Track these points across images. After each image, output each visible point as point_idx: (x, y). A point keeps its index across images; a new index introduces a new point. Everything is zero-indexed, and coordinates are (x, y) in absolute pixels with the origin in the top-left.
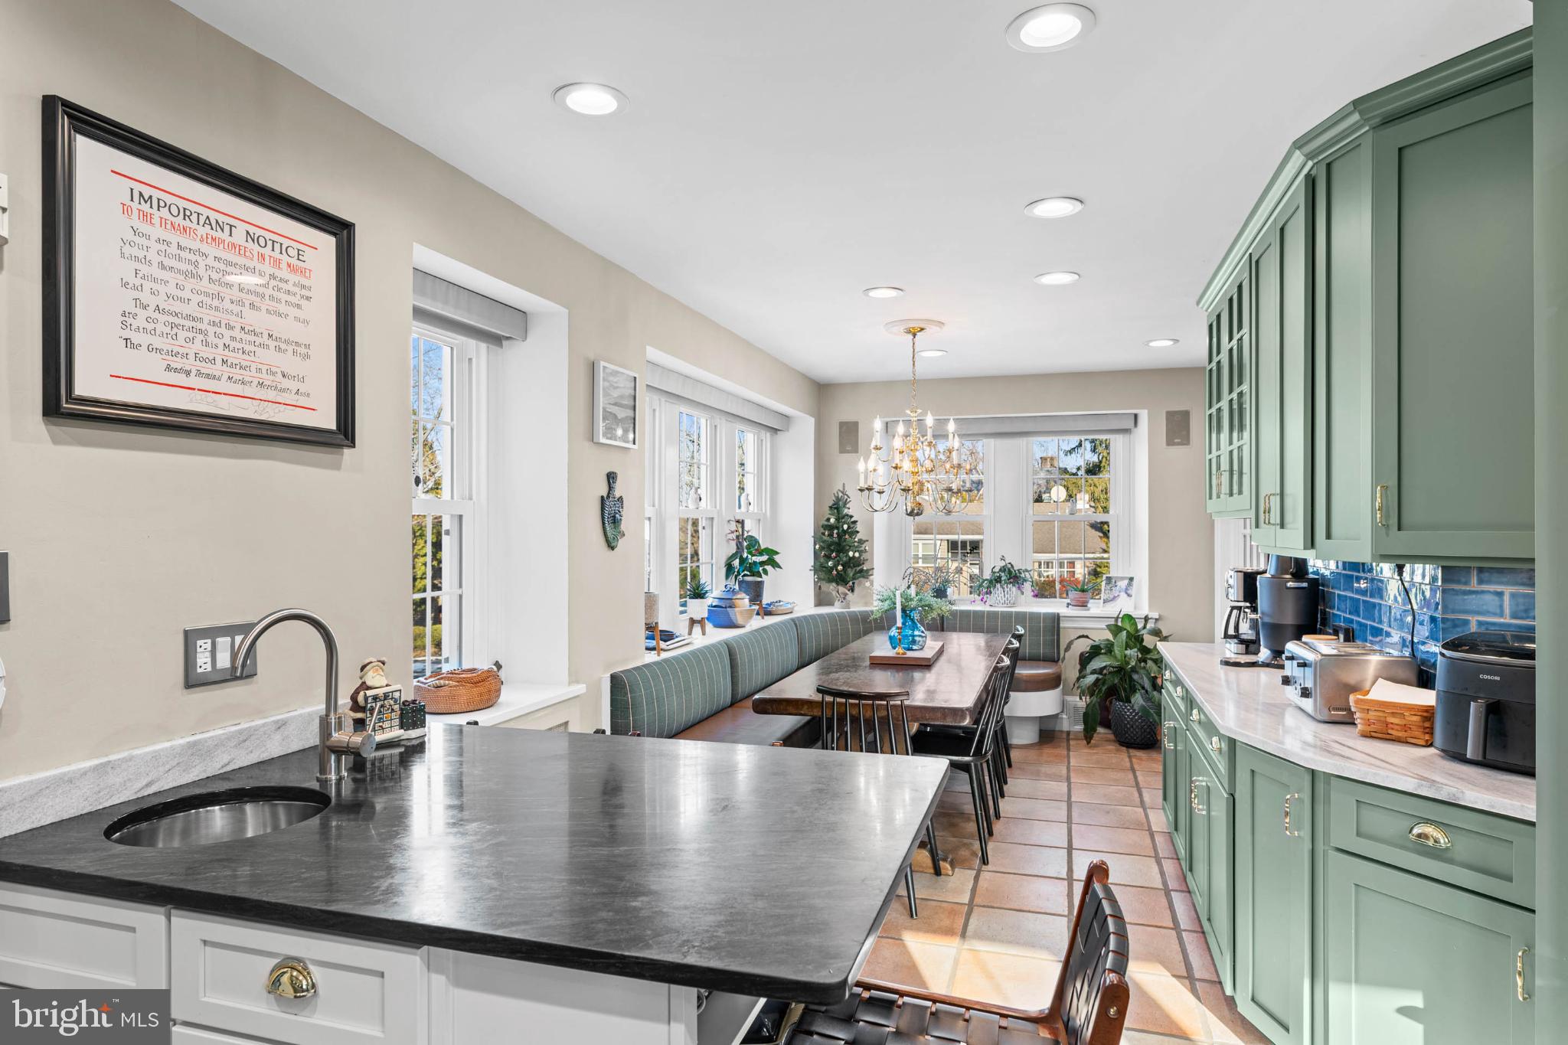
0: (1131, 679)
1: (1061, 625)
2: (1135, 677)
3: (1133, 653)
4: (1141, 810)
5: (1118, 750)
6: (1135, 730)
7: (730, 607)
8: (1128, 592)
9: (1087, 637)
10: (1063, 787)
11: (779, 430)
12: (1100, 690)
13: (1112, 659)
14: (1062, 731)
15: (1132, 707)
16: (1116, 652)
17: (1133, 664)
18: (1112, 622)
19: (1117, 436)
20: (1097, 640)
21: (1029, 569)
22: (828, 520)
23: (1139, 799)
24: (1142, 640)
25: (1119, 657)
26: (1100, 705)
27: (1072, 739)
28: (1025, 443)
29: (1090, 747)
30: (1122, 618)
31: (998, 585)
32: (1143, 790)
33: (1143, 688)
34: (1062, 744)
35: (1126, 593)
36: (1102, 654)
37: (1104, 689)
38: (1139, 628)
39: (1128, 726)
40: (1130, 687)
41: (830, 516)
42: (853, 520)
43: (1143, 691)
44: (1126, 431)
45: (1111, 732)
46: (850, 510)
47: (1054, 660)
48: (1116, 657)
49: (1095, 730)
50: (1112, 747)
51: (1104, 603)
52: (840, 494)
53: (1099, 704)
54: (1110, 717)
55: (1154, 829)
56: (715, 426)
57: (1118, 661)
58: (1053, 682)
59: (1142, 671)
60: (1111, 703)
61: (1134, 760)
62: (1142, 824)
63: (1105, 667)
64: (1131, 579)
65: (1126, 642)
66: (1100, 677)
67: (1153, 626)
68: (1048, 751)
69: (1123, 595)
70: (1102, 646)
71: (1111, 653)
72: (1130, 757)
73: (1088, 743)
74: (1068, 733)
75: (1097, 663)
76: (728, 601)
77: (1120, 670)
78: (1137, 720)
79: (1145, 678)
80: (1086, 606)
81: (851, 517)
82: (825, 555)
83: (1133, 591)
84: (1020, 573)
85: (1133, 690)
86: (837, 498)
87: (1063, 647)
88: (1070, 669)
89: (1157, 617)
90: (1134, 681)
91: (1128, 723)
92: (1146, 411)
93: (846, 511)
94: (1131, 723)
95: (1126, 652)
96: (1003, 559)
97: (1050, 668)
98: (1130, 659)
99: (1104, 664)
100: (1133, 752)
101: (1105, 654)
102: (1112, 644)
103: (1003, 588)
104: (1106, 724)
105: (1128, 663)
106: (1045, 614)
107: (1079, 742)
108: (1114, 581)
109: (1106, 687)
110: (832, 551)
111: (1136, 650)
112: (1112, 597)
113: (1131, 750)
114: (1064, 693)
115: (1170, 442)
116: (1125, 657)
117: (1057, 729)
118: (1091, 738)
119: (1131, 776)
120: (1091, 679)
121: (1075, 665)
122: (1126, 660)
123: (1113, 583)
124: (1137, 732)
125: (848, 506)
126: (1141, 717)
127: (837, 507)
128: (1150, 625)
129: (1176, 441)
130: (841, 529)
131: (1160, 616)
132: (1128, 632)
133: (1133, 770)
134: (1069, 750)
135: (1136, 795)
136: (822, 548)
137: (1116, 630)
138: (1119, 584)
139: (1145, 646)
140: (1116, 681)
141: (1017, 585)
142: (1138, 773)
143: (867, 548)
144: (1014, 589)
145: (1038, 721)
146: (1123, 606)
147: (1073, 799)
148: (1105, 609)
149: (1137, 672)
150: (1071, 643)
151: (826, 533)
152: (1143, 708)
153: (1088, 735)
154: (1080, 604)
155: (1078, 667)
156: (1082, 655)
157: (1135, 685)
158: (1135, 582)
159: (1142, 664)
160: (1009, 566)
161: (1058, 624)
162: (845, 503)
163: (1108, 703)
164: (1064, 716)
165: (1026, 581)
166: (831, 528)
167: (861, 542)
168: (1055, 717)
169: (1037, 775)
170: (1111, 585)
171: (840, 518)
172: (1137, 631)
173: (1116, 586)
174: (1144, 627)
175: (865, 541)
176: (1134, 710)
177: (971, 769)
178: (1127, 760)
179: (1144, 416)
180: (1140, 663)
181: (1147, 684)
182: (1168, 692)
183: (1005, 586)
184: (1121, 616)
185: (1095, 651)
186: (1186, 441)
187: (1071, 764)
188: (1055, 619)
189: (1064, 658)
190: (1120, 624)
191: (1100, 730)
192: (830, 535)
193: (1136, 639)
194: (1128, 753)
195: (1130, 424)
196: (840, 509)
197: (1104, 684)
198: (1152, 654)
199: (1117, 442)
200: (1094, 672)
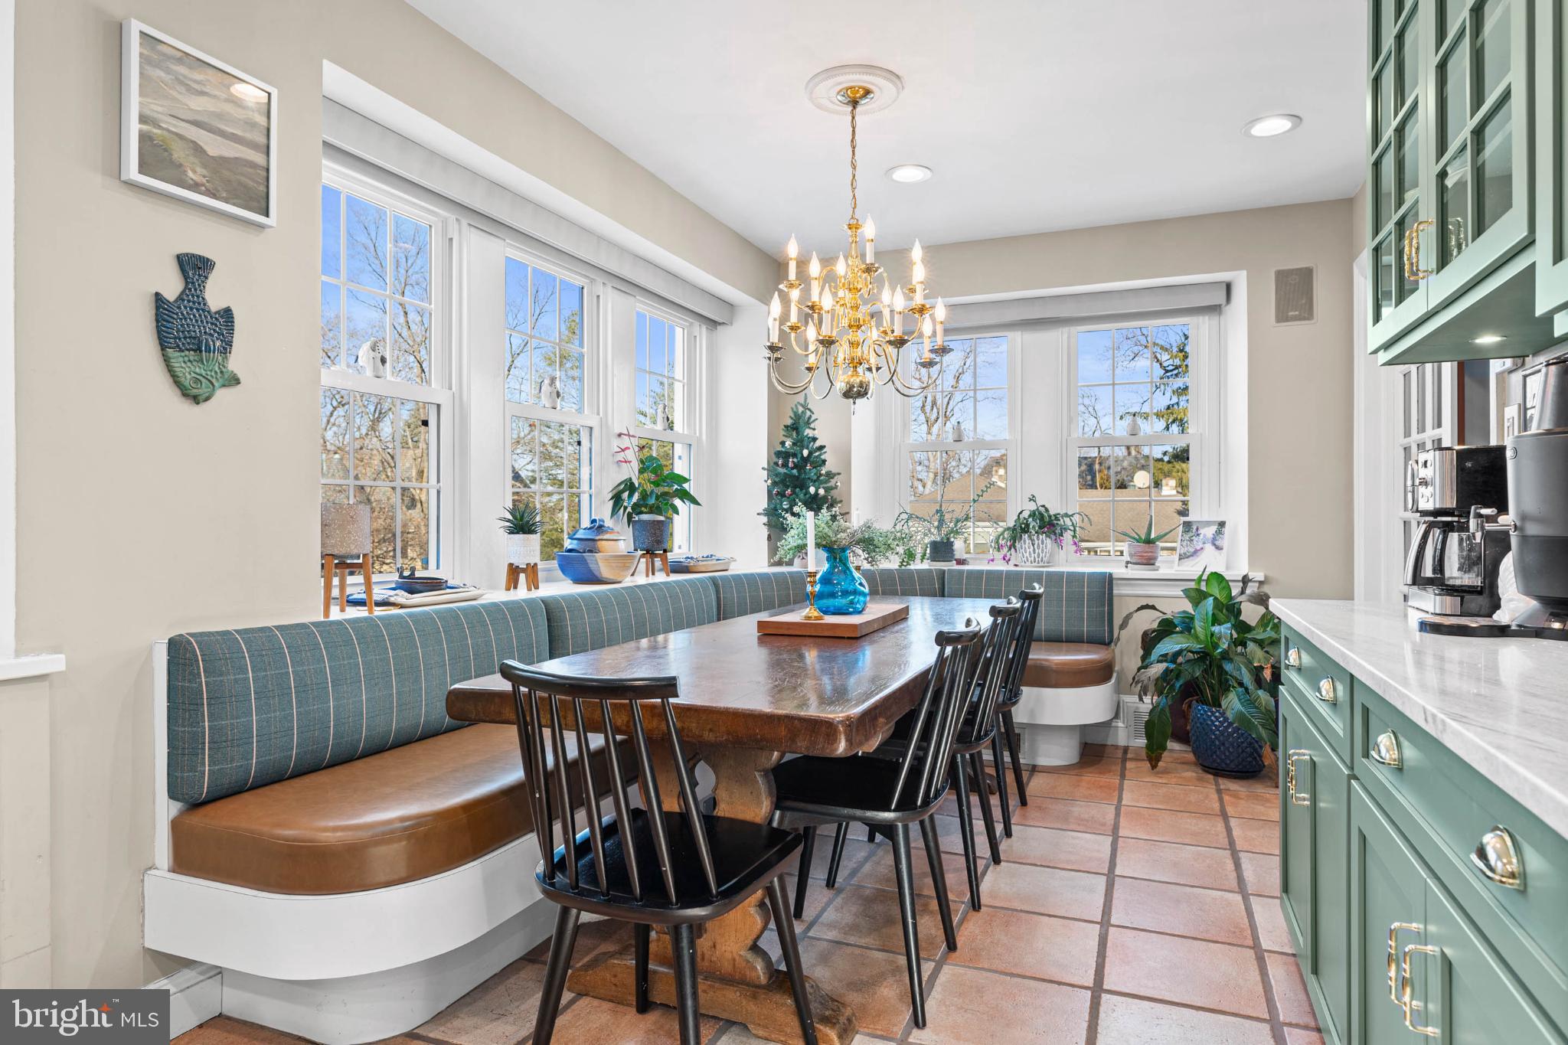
0: (1220, 668)
1: (1115, 592)
2: (1228, 667)
3: (1224, 630)
4: (1238, 898)
5: (1200, 779)
6: (1228, 749)
7: (590, 551)
8: (1217, 543)
9: (1153, 607)
10: (1102, 845)
11: (720, 324)
12: (1173, 686)
13: (1191, 639)
14: (1116, 747)
15: (1223, 714)
16: (1199, 629)
17: (1225, 646)
18: (1193, 585)
19: (1201, 318)
20: (1169, 612)
21: (1070, 513)
22: (783, 443)
23: (1234, 874)
24: (1239, 612)
25: (1202, 637)
26: (1170, 709)
27: (1131, 759)
28: (1065, 336)
29: (1158, 773)
30: (1207, 581)
31: (1026, 536)
32: (1241, 855)
33: (1241, 684)
34: (1114, 768)
35: (1214, 545)
36: (1177, 633)
37: (1178, 685)
38: (1233, 595)
39: (1217, 743)
40: (1220, 682)
41: (784, 439)
42: (818, 444)
43: (1240, 690)
44: (1215, 309)
45: (1189, 749)
46: (816, 432)
47: (1105, 641)
48: (1197, 637)
49: (1164, 748)
50: (1191, 774)
51: (1180, 559)
52: (801, 409)
53: (1171, 707)
54: (1188, 728)
55: (1265, 945)
56: (598, 297)
57: (1199, 642)
58: (1100, 673)
59: (1237, 659)
60: (1190, 706)
61: (1226, 798)
62: (1242, 930)
63: (1179, 653)
64: (1222, 524)
65: (1213, 614)
66: (1172, 666)
67: (1256, 590)
68: (1090, 777)
69: (1209, 547)
70: (1176, 621)
71: (1190, 632)
72: (1219, 791)
73: (1154, 767)
74: (1126, 749)
75: (1169, 646)
76: (589, 543)
77: (1204, 656)
78: (1230, 735)
79: (1244, 670)
80: (1153, 564)
81: (815, 439)
82: (778, 493)
83: (1225, 541)
84: (1057, 519)
85: (1225, 688)
86: (795, 413)
87: (1117, 622)
88: (1127, 655)
89: (1263, 579)
90: (1227, 673)
91: (1216, 738)
92: (1244, 273)
93: (808, 432)
94: (1221, 738)
95: (1213, 629)
96: (1033, 499)
97: (1095, 653)
98: (1220, 638)
99: (1177, 647)
100: (1226, 784)
101: (1181, 632)
102: (1192, 618)
103: (1032, 540)
104: (1183, 737)
105: (1216, 646)
106: (1091, 575)
107: (1140, 764)
108: (1195, 528)
109: (1182, 681)
110: (787, 487)
111: (1229, 625)
112: (1192, 550)
113: (1221, 781)
114: (1118, 690)
115: (1282, 317)
116: (1212, 635)
117: (1110, 742)
118: (1158, 759)
119: (1220, 826)
120: (1157, 669)
121: (1137, 649)
122: (1213, 641)
123: (1194, 530)
124: (1231, 753)
125: (812, 426)
126: (1237, 729)
127: (797, 426)
128: (1251, 589)
129: (1291, 314)
130: (799, 456)
131: (1266, 577)
132: (1216, 599)
133: (1225, 816)
134: (1123, 776)
135: (1230, 865)
136: (775, 484)
137: (1197, 596)
138: (1202, 531)
139: (1243, 622)
140: (1198, 674)
141: (1053, 537)
142: (1233, 822)
143: (839, 484)
144: (1049, 540)
145: (1078, 734)
146: (1210, 561)
147: (1118, 872)
148: (1180, 568)
149: (1231, 660)
150: (1128, 617)
151: (780, 462)
152: (1241, 717)
153: (1154, 754)
154: (1145, 561)
155: (1141, 652)
156: (1145, 634)
157: (1227, 680)
158: (1227, 530)
159: (1239, 649)
160: (1042, 510)
161: (1111, 589)
162: (808, 423)
163: (1185, 706)
164: (1120, 724)
165: (1066, 529)
166: (785, 455)
167: (830, 475)
168: (1106, 725)
169: (1064, 822)
170: (1191, 534)
171: (800, 443)
172: (1231, 598)
173: (1198, 535)
174: (1243, 592)
175: (835, 475)
176: (1226, 719)
177: (897, 835)
178: (1215, 796)
179: (1240, 280)
180: (1236, 646)
181: (1247, 679)
182: (1295, 692)
183: (1035, 538)
184: (1205, 577)
185: (1166, 628)
186: (1307, 312)
187: (1123, 803)
188: (1106, 583)
189: (1118, 639)
190: (1204, 588)
191: (1172, 745)
192: (785, 465)
193: (1229, 610)
194: (1217, 784)
195: (1219, 298)
196: (800, 429)
197: (1178, 677)
198: (1254, 632)
199: (1201, 328)
200: (1164, 658)
